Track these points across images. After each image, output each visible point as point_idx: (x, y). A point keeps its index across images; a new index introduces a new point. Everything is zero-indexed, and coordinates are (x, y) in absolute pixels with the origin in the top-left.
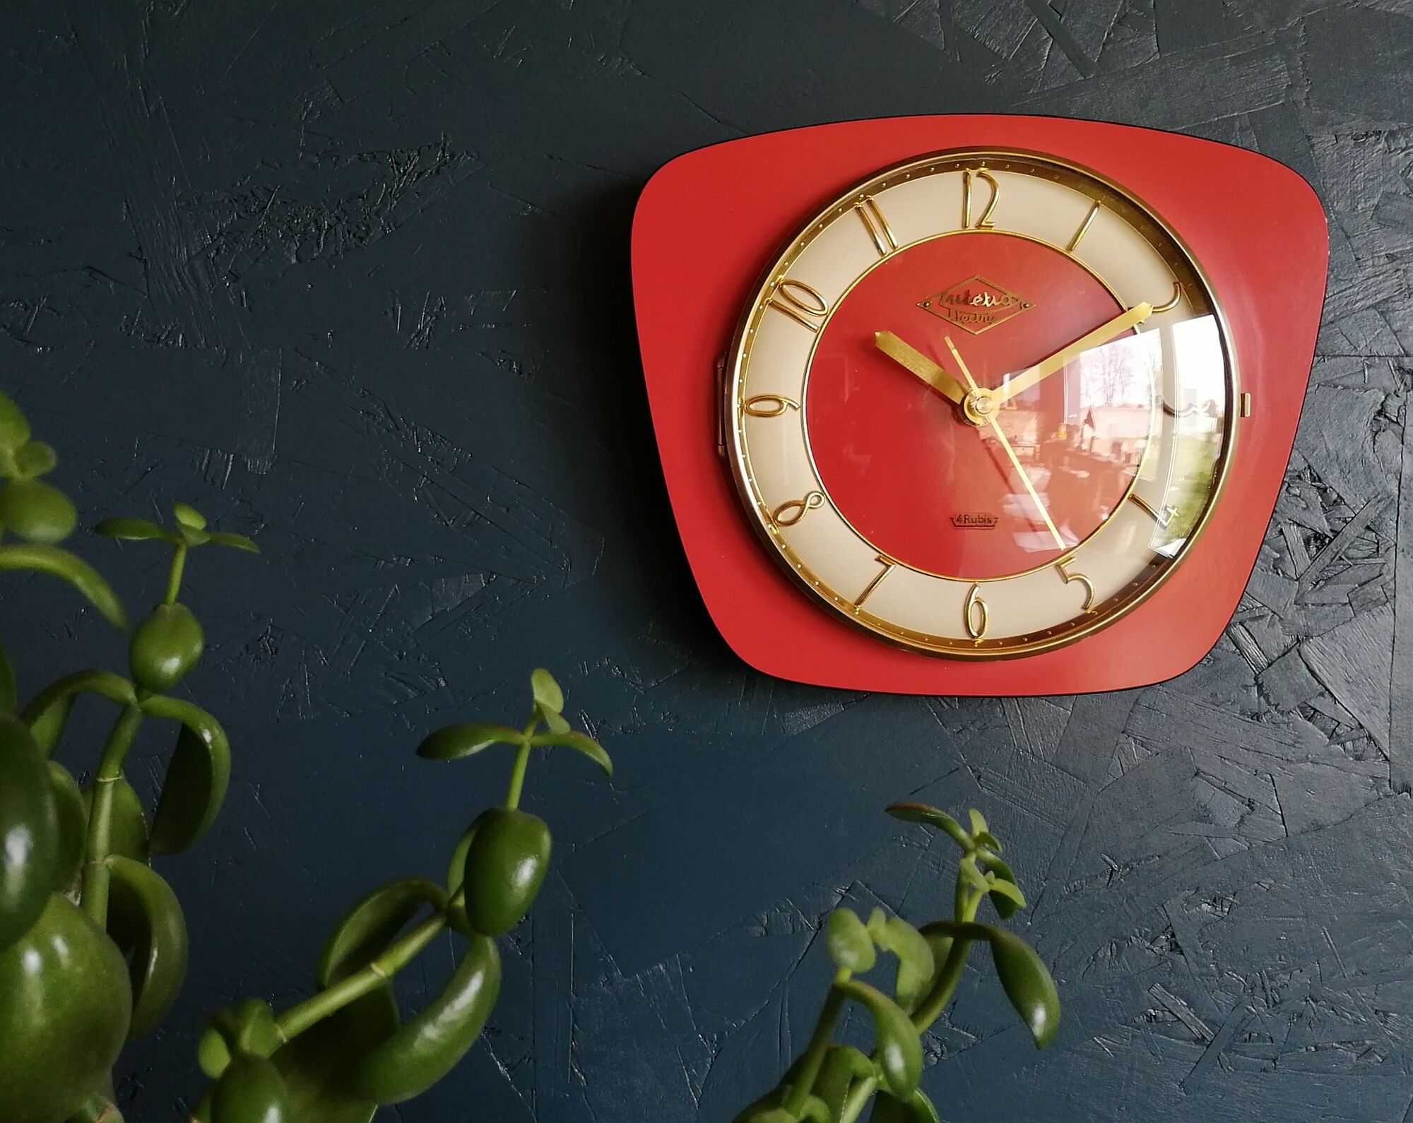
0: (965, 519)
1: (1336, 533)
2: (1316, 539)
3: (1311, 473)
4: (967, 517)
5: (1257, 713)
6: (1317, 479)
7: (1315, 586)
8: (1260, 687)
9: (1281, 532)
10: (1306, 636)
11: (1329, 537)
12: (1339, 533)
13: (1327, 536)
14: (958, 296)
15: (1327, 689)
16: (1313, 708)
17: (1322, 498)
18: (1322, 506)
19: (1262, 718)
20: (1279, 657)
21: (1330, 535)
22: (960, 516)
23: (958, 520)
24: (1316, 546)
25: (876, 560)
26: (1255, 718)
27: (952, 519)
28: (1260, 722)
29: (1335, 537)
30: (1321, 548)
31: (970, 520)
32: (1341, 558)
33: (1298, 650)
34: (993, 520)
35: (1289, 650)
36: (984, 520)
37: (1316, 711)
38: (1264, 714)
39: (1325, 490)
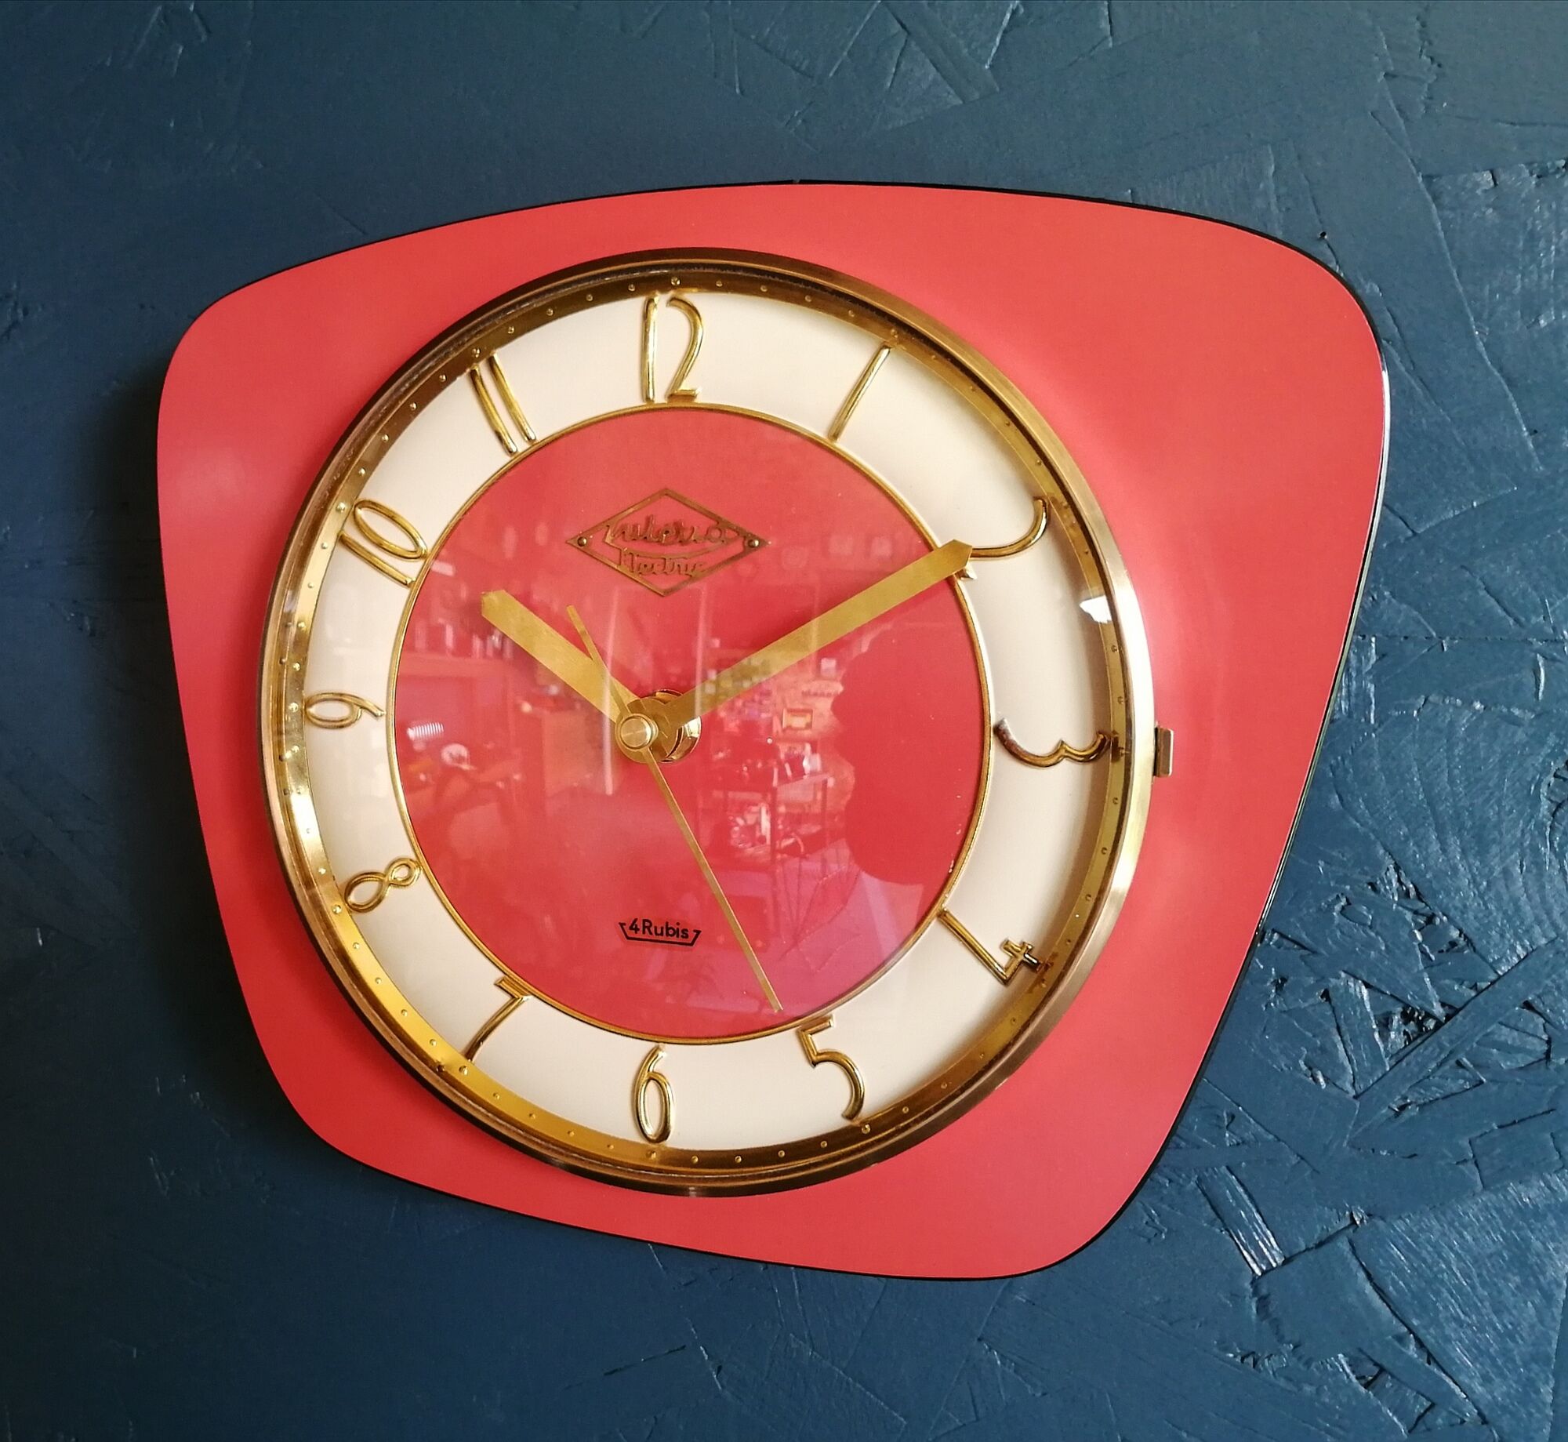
0: (644, 927)
1: (1452, 1012)
2: (1407, 1017)
3: (1399, 880)
4: (647, 924)
5: (1253, 1353)
6: (1412, 893)
7: (1397, 1114)
8: (1263, 1302)
9: (1326, 995)
10: (1369, 1215)
11: (1434, 1017)
12: (1457, 1011)
13: (1429, 1015)
14: (635, 527)
15: (1411, 1331)
16: (1376, 1364)
17: (1423, 936)
18: (1423, 952)
19: (1263, 1365)
20: (1308, 1249)
21: (1438, 1010)
22: (636, 920)
23: (631, 928)
24: (1405, 1033)
25: (496, 985)
26: (1250, 1360)
27: (622, 925)
28: (1260, 1371)
29: (1448, 1017)
30: (1415, 1039)
31: (652, 929)
32: (1459, 1064)
33: (1351, 1242)
34: (692, 935)
35: (1330, 1239)
36: (676, 932)
37: (1382, 1370)
38: (1269, 1358)
39: (1430, 919)
